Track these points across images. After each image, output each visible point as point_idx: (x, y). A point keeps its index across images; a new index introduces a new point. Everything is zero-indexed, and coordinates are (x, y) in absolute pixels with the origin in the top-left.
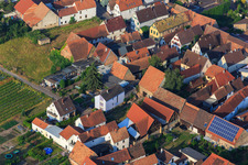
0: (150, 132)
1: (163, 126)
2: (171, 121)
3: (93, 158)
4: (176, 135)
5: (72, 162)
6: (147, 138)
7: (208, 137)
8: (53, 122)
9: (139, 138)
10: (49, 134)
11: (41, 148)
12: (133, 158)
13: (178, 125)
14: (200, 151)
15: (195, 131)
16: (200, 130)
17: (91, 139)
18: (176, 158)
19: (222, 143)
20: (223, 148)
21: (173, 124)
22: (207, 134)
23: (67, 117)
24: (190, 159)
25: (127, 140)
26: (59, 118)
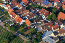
0: (28, 5)
1: (31, 3)
2: (33, 2)
3: (13, 11)
4: (34, 5)
5: (8, 13)
6: (27, 6)
7: (42, 5)
8: (4, 4)
9: (25, 6)
10: (3, 7)
11: (1, 10)
12: (23, 11)
13: (35, 3)
14: (40, 8)
15: (39, 4)
16: (40, 4)
17: (13, 7)
18: (34, 10)
19: (46, 6)
20: (46, 7)
21: (34, 3)
22: (42, 4)
23: (8, 2)
24: (37, 10)
25: (22, 7)
26: (6, 3)
